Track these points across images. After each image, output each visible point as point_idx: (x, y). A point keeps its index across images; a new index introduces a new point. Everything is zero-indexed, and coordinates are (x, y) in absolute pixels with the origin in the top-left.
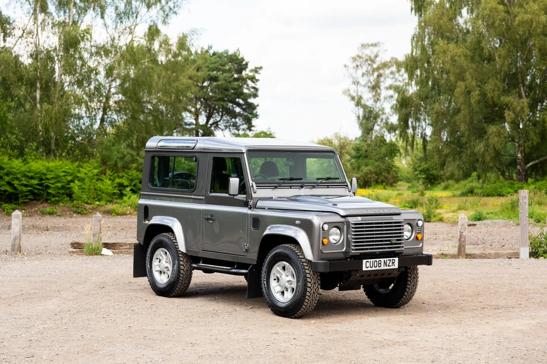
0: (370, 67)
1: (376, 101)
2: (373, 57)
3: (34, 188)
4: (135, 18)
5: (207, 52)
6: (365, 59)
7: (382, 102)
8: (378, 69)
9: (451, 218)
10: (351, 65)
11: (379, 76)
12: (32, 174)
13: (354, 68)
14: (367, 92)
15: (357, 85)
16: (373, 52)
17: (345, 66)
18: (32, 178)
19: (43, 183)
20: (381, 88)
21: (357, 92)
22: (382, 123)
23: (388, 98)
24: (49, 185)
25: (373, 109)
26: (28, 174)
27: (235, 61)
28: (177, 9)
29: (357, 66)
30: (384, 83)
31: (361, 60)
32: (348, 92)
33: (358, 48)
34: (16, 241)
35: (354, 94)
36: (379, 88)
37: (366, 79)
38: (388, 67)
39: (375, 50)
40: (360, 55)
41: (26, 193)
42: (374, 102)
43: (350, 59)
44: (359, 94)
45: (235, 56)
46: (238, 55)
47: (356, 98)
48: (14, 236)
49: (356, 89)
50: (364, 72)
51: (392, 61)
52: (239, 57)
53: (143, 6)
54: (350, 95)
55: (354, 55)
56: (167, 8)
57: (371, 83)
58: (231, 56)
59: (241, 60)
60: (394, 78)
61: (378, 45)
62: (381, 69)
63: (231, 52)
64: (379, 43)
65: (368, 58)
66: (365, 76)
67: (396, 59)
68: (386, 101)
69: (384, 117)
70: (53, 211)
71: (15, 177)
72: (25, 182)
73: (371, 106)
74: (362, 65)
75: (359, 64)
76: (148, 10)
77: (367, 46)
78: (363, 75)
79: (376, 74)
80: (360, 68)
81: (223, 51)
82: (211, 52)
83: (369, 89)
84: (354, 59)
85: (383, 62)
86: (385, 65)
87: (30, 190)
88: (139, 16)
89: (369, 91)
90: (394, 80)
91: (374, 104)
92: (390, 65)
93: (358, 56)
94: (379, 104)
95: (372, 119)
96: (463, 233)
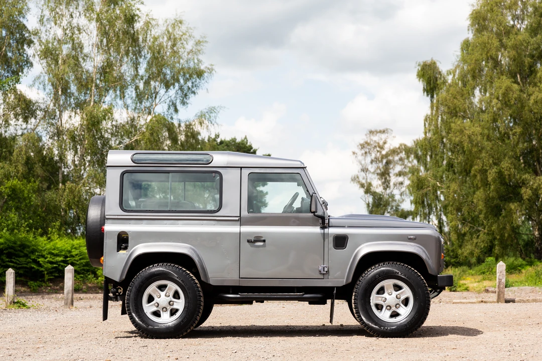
0: (379, 153)
1: (385, 189)
2: (381, 143)
3: (59, 265)
4: (154, 99)
5: (215, 140)
6: (373, 146)
7: (391, 189)
8: (387, 155)
9: (477, 288)
10: (360, 152)
11: (388, 163)
12: (57, 252)
13: (362, 155)
14: (376, 180)
15: (366, 172)
16: (381, 139)
17: (354, 153)
18: (57, 255)
19: (68, 261)
20: (391, 175)
21: (367, 179)
22: (392, 210)
23: (398, 185)
24: (74, 262)
25: (383, 196)
26: (53, 252)
27: (244, 149)
28: (195, 88)
29: (366, 153)
30: (393, 170)
31: (369, 147)
32: (357, 179)
33: (366, 135)
34: (69, 295)
35: (364, 181)
36: (388, 174)
37: (374, 165)
38: (396, 153)
39: (383, 136)
40: (369, 141)
41: (51, 270)
42: (384, 189)
43: (358, 146)
44: (369, 181)
45: (242, 144)
46: (245, 143)
47: (366, 185)
48: (67, 290)
49: (365, 175)
50: (373, 159)
51: (401, 148)
52: (247, 145)
53: (162, 87)
54: (359, 182)
55: (362, 142)
56: (185, 88)
57: (380, 170)
58: (239, 144)
59: (249, 148)
60: (403, 164)
61: (386, 132)
62: (389, 156)
63: (239, 140)
64: (387, 129)
65: (376, 144)
66: (374, 163)
67: (405, 145)
68: (396, 188)
69: (394, 204)
70: (79, 287)
71: (40, 254)
72: (51, 259)
73: (380, 193)
74: (371, 152)
75: (367, 150)
76: (167, 90)
77: (375, 133)
78: (372, 162)
79: (384, 161)
80: (368, 154)
81: (231, 139)
82: (219, 140)
83: (378, 177)
84: (362, 146)
85: (392, 148)
86: (394, 152)
87: (56, 267)
88: (158, 97)
89: (378, 178)
90: (403, 167)
91: (383, 191)
92: (399, 151)
93: (366, 143)
94: (388, 191)
95: (382, 206)
96: (501, 279)
